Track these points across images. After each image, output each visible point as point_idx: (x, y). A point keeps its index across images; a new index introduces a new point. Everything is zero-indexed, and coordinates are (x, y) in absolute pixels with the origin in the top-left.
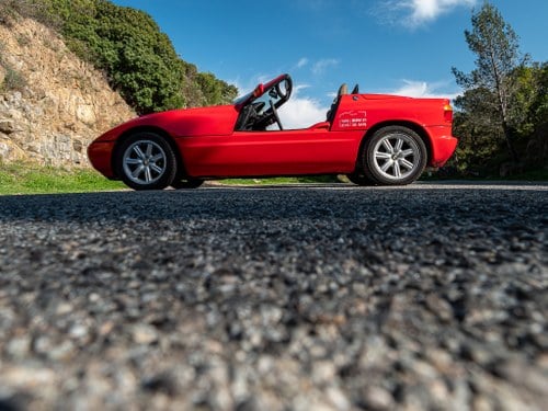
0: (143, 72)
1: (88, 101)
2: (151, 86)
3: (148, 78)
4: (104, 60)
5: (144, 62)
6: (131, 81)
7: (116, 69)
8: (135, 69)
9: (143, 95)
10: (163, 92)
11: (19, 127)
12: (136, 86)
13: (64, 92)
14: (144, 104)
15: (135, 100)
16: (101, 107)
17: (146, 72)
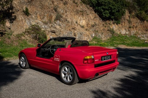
0: (105, 6)
1: (84, 18)
2: (108, 10)
3: (107, 7)
4: (92, 3)
5: (105, 2)
6: (101, 9)
7: (96, 6)
8: (102, 5)
9: (105, 13)
10: (113, 11)
11: (57, 31)
12: (102, 10)
13: (76, 16)
14: (106, 16)
15: (102, 15)
16: (88, 20)
17: (106, 6)
